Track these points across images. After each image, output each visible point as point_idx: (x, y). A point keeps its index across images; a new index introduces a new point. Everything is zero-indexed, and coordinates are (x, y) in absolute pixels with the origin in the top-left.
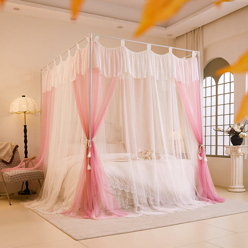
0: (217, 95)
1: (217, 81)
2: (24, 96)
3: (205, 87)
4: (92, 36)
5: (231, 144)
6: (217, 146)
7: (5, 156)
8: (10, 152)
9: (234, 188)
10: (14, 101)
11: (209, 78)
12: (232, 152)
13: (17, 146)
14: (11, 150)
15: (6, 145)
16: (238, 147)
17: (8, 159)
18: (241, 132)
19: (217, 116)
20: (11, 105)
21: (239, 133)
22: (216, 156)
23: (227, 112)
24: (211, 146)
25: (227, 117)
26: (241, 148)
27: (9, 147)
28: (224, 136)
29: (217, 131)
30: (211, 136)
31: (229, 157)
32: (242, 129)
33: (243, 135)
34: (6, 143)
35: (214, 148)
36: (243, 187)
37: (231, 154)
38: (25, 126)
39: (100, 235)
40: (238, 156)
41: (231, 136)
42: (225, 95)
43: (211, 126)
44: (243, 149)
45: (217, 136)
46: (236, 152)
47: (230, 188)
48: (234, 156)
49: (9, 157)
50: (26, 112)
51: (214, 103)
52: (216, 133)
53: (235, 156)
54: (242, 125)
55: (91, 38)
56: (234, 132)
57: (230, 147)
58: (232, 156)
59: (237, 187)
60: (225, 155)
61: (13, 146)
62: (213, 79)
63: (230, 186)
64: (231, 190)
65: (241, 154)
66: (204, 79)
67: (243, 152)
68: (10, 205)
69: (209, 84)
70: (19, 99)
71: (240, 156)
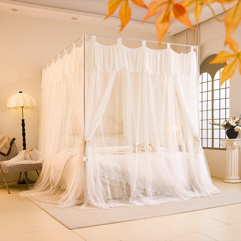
0: (213, 91)
1: (213, 77)
2: (21, 92)
3: (201, 82)
4: (86, 36)
5: (227, 137)
6: (213, 139)
7: (2, 148)
8: (8, 144)
9: (229, 179)
10: (11, 97)
11: (205, 74)
12: (228, 145)
13: (14, 139)
14: (8, 143)
15: (4, 138)
16: (234, 140)
17: (5, 151)
18: (237, 126)
19: (213, 110)
20: (8, 101)
21: (235, 127)
22: (213, 148)
23: (223, 106)
24: (207, 139)
25: (223, 112)
26: (237, 141)
27: (6, 140)
28: (220, 129)
29: (213, 124)
30: (207, 129)
31: (225, 149)
32: (237, 123)
33: (238, 129)
34: (3, 136)
35: (210, 141)
36: (239, 178)
37: (227, 147)
38: (23, 120)
39: (94, 224)
40: (234, 149)
41: (227, 130)
42: (221, 90)
43: (207, 120)
44: (238, 142)
45: (213, 129)
46: (232, 144)
47: (226, 179)
48: (229, 149)
49: (6, 149)
50: (23, 107)
51: (210, 98)
52: (213, 127)
53: (231, 148)
54: (237, 119)
55: (86, 37)
56: (229, 126)
57: (226, 140)
58: (228, 148)
59: (232, 178)
60: (221, 147)
61: (11, 139)
62: (209, 74)
63: (226, 178)
64: (226, 181)
65: (237, 147)
66: (200, 75)
67: (238, 145)
68: (9, 193)
69: (205, 80)
70: (16, 95)
71: (236, 149)
